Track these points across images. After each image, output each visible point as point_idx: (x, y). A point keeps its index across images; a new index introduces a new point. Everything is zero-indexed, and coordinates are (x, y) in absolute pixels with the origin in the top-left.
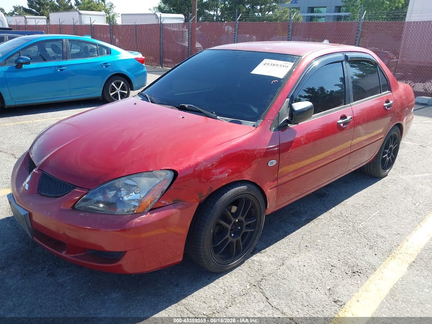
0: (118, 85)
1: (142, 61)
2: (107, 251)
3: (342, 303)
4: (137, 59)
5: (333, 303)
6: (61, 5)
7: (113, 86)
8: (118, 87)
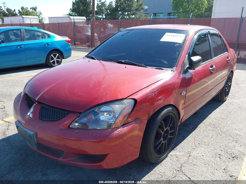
0: (55, 56)
1: (68, 42)
2: (90, 155)
3: (236, 177)
4: (66, 41)
5: (230, 177)
6: (10, 13)
7: (52, 57)
8: (55, 57)
